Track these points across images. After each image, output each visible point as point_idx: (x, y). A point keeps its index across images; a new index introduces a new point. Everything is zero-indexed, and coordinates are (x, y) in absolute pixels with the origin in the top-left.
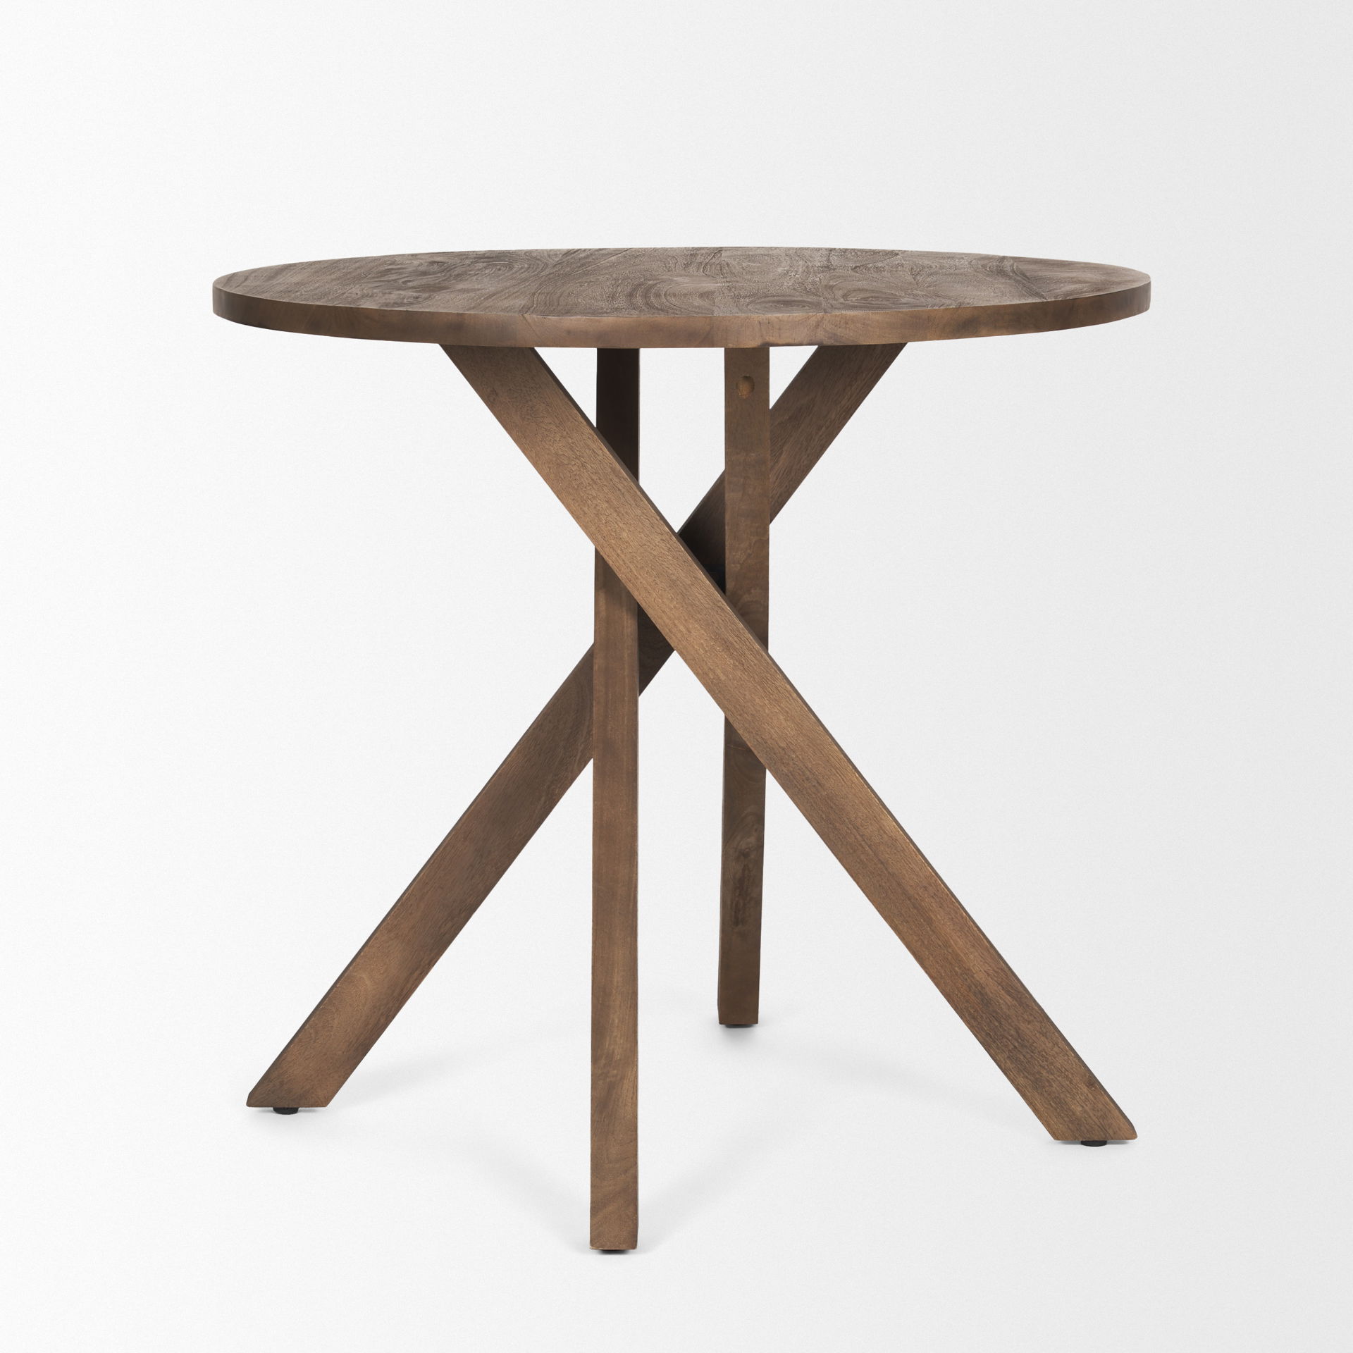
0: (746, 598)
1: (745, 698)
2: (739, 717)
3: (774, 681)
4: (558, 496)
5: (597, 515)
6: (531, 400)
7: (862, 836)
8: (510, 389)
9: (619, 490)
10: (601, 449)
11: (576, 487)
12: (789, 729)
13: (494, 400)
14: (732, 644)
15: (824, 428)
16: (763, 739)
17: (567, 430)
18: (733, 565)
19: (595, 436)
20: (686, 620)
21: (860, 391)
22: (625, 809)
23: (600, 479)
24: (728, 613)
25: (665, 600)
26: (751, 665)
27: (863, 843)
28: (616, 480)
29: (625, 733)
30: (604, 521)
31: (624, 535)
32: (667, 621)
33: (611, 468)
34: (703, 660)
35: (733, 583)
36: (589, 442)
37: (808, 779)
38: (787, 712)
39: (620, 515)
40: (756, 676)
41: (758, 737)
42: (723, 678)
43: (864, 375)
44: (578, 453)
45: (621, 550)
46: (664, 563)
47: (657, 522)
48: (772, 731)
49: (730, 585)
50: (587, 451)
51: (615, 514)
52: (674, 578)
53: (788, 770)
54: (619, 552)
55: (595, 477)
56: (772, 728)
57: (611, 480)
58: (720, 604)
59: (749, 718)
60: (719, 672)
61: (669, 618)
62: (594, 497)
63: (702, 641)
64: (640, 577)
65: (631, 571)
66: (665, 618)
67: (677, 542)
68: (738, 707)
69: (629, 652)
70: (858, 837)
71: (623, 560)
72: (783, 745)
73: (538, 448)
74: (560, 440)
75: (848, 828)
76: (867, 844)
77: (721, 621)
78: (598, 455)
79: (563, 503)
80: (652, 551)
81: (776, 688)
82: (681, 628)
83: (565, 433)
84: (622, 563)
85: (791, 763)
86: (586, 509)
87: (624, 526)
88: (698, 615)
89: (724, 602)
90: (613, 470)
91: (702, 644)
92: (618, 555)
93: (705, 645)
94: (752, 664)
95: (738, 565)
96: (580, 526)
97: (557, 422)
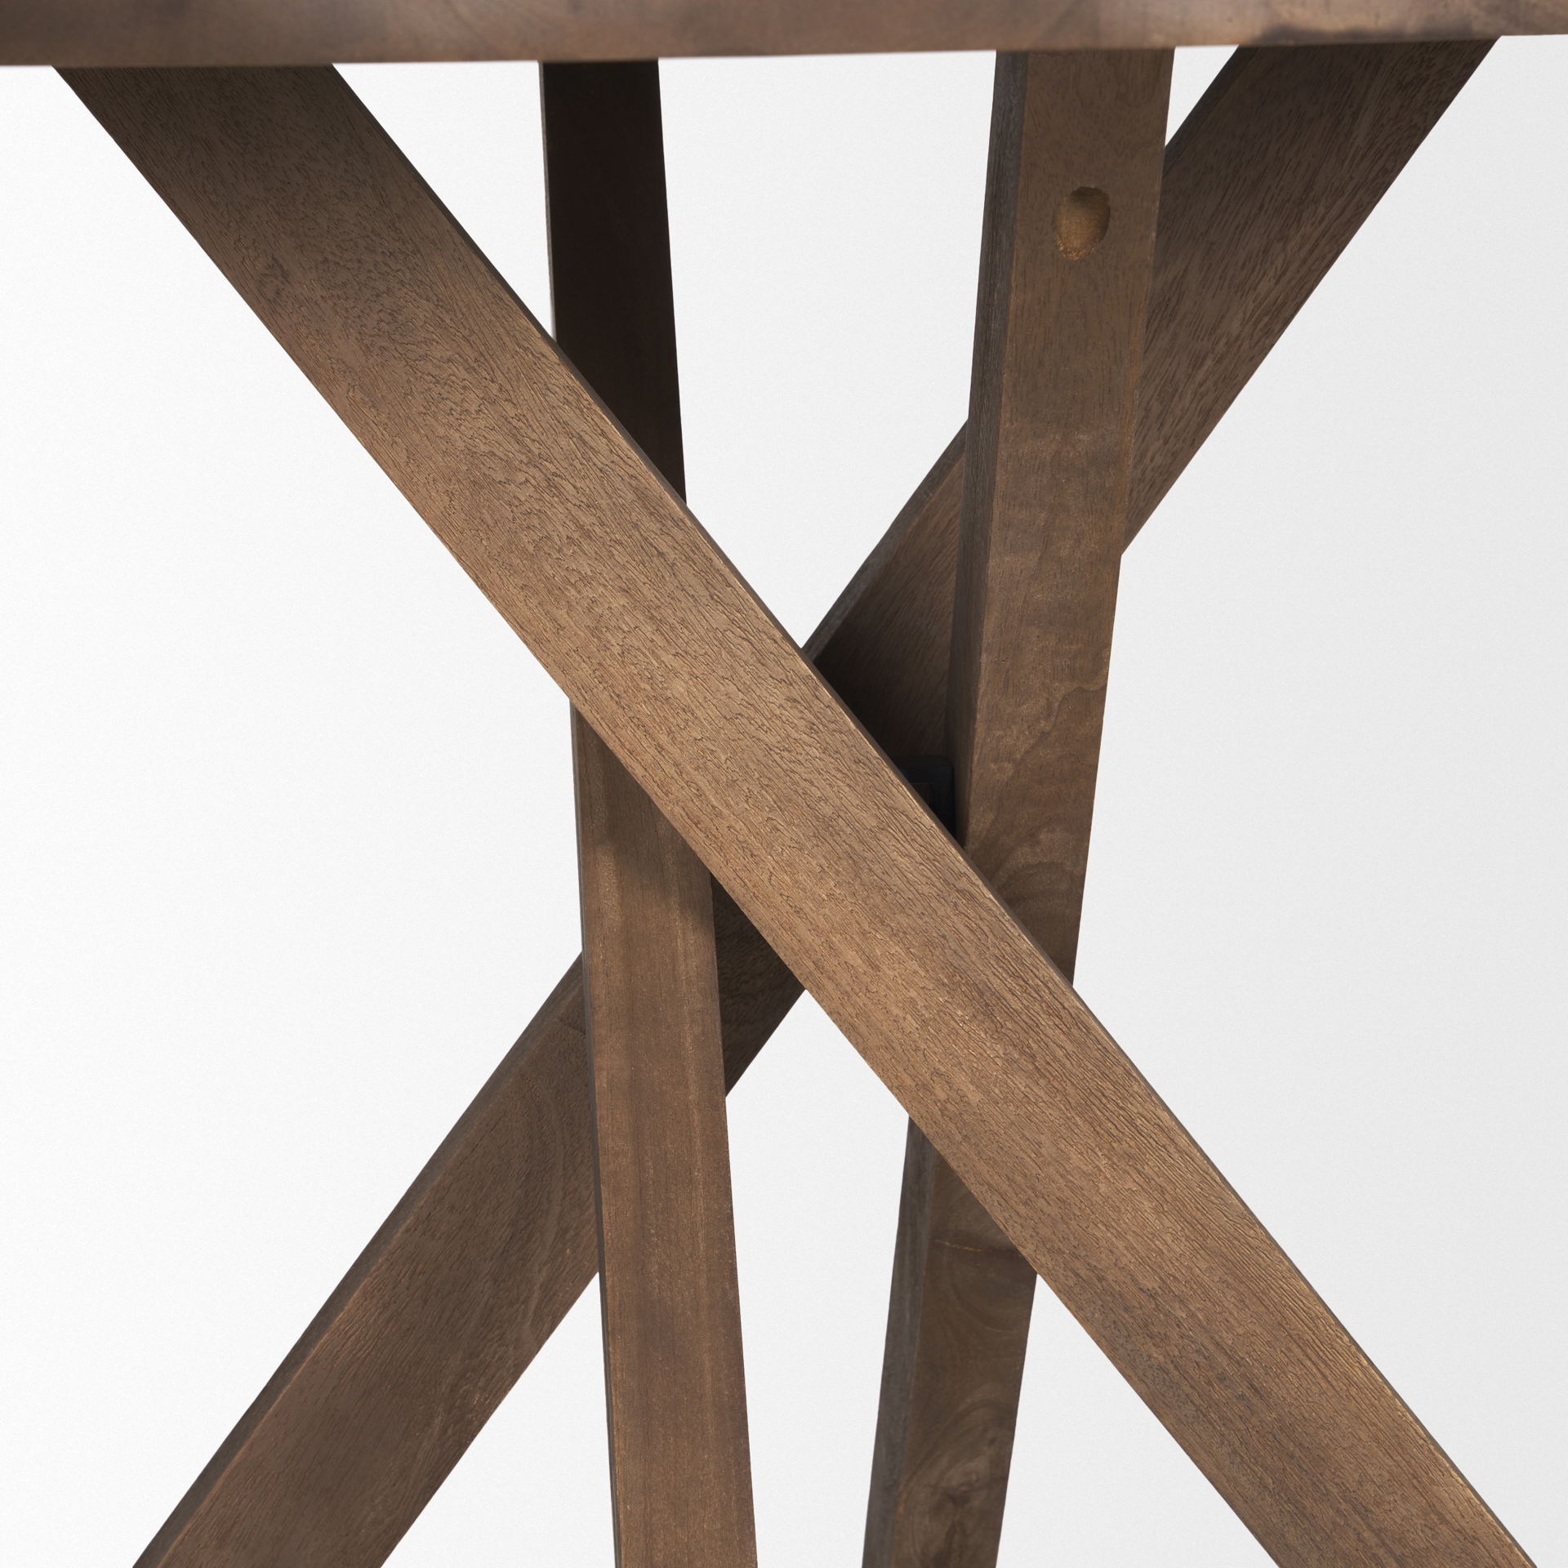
0: (1024, 856)
1: (1038, 1154)
2: (1022, 1209)
3: (1123, 1099)
4: (476, 580)
5: (595, 631)
6: (389, 291)
7: (1378, 1533)
8: (326, 260)
9: (661, 554)
10: (603, 434)
11: (531, 548)
12: (1169, 1238)
13: (278, 293)
14: (1000, 998)
15: (1209, 363)
16: (1092, 1269)
17: (501, 379)
18: (993, 766)
19: (586, 396)
20: (864, 933)
21: (1311, 251)
22: (719, 1526)
23: (602, 524)
24: (989, 910)
25: (802, 877)
26: (1056, 1059)
27: (1381, 1552)
28: (650, 525)
29: (702, 1282)
30: (616, 650)
31: (678, 687)
32: (809, 938)
33: (636, 490)
34: (917, 1049)
35: (992, 816)
36: (568, 414)
37: (1222, 1379)
38: (1162, 1191)
39: (666, 628)
40: (1070, 1090)
41: (1077, 1264)
42: (974, 1097)
43: (1321, 210)
44: (535, 448)
45: (670, 732)
46: (799, 769)
47: (773, 647)
48: (1120, 1245)
49: (979, 820)
50: (563, 441)
51: (648, 629)
52: (828, 810)
53: (1167, 1355)
54: (663, 738)
55: (586, 519)
56: (1119, 1236)
57: (636, 526)
58: (963, 884)
59: (1053, 1210)
60: (962, 1080)
61: (815, 929)
62: (584, 579)
63: (913, 994)
64: (726, 812)
65: (700, 794)
66: (802, 929)
67: (834, 704)
68: (1019, 1179)
69: (697, 1030)
70: (1366, 1534)
71: (676, 765)
72: (1151, 1284)
73: (415, 436)
74: (478, 412)
75: (1338, 1511)
76: (1391, 1552)
77: (966, 933)
78: (596, 452)
79: (492, 598)
80: (762, 735)
81: (1131, 1122)
82: (852, 957)
83: (494, 388)
84: (672, 771)
85: (1174, 1334)
86: (561, 614)
87: (676, 663)
88: (900, 918)
89: (975, 878)
90: (642, 496)
91: (912, 1001)
92: (660, 748)
93: (921, 1004)
94: (1060, 1053)
95: (1008, 766)
96: (546, 666)
97: (471, 354)
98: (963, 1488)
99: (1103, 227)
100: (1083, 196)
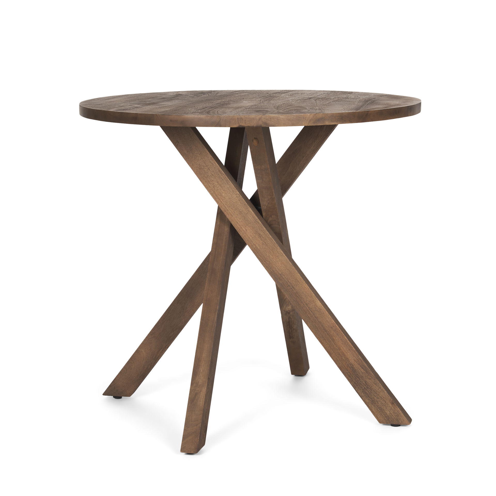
0: (270, 219)
1: (266, 255)
2: (264, 262)
3: (277, 249)
4: (200, 180)
5: (214, 187)
6: (190, 145)
7: (309, 307)
8: (183, 141)
9: (221, 178)
10: (215, 163)
11: (206, 176)
12: (282, 267)
13: (178, 144)
14: (262, 235)
15: (305, 157)
16: (273, 270)
17: (203, 156)
18: (263, 207)
19: (213, 158)
20: (245, 226)
21: (318, 143)
23: (215, 174)
24: (260, 224)
25: (238, 219)
26: (268, 243)
27: (309, 310)
28: (220, 174)
29: (220, 266)
30: (216, 189)
31: (223, 194)
32: (239, 226)
33: (218, 170)
34: (252, 241)
35: (265, 213)
36: (211, 160)
37: (289, 286)
38: (282, 261)
39: (222, 187)
40: (270, 247)
41: (271, 270)
42: (258, 248)
43: (319, 138)
44: (207, 164)
45: (222, 200)
46: (238, 205)
47: (235, 190)
48: (276, 268)
50: (210, 164)
51: (220, 187)
52: (241, 211)
53: (282, 282)
54: (221, 200)
55: (213, 173)
56: (276, 266)
57: (219, 174)
58: (257, 221)
59: (268, 263)
60: (257, 245)
61: (239, 225)
62: (212, 180)
63: (251, 234)
64: (229, 210)
65: (226, 208)
66: (238, 226)
67: (242, 198)
68: (264, 258)
69: (226, 237)
70: (307, 308)
71: (223, 204)
72: (280, 273)
73: (193, 162)
74: (200, 160)
75: (304, 304)
76: (310, 310)
77: (258, 227)
78: (214, 165)
79: (202, 182)
80: (233, 201)
81: (278, 252)
82: (244, 229)
83: (202, 157)
84: (223, 205)
85: (283, 280)
86: (210, 185)
87: (223, 191)
88: (250, 225)
89: (259, 220)
90: (219, 171)
91: (251, 235)
92: (221, 202)
93: (252, 235)
94: (269, 243)
95: (265, 207)
96: (208, 191)
97: (200, 153)
98: (289, 311)
99: (258, 143)
100: (256, 138)
